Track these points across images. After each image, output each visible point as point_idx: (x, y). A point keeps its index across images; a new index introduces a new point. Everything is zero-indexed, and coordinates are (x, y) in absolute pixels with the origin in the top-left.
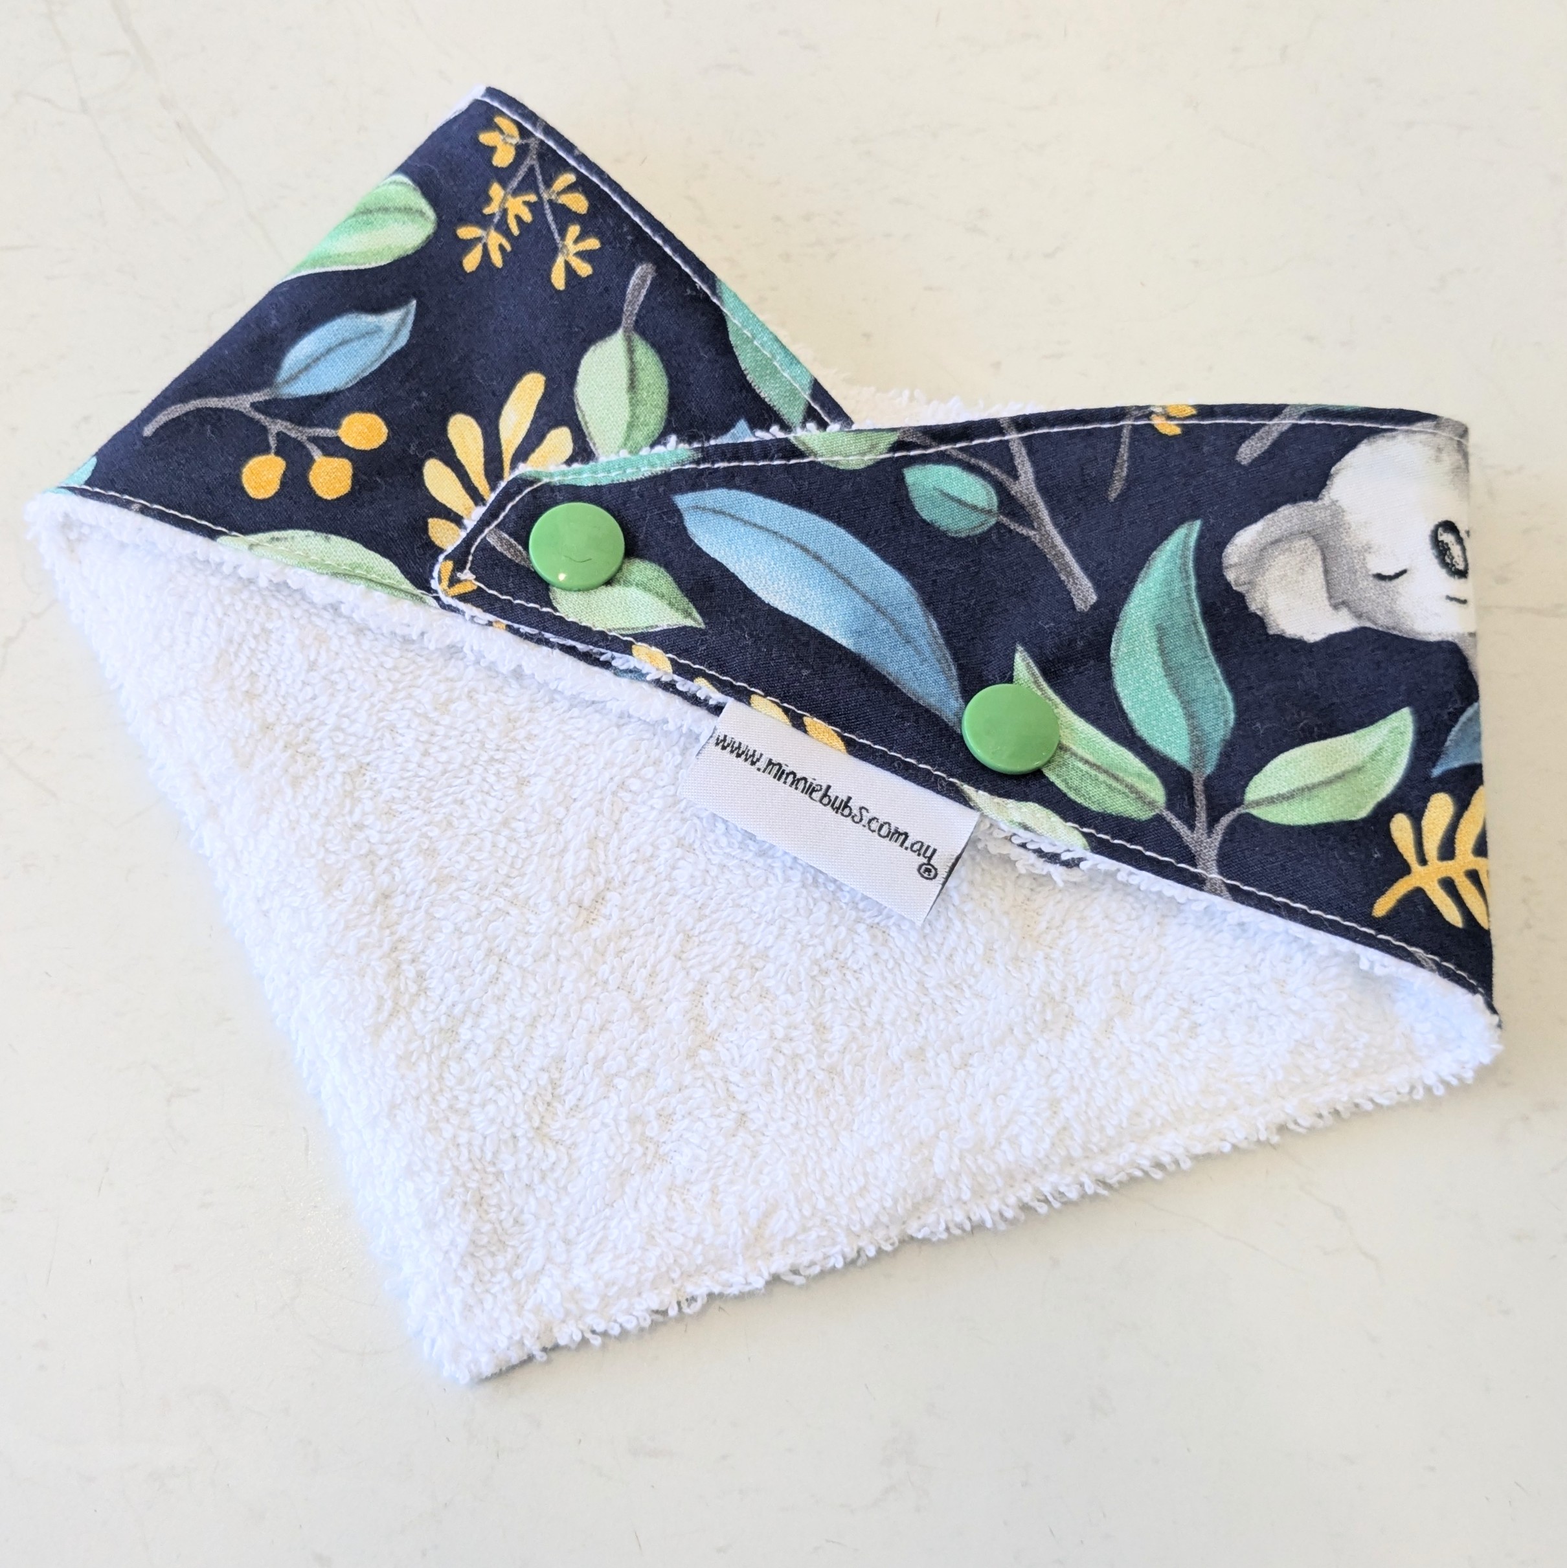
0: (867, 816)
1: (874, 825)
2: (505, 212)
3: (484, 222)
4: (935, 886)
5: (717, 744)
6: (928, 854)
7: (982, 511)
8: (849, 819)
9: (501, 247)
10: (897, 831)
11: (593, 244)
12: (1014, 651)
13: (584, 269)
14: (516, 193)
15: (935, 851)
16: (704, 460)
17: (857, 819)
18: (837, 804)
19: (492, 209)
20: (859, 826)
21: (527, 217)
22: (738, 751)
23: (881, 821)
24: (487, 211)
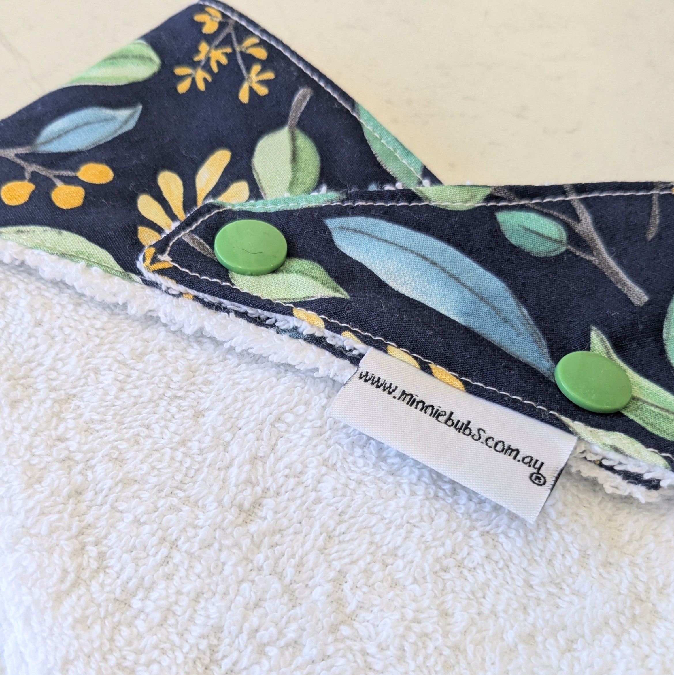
0: (484, 436)
1: (491, 443)
2: (208, 59)
3: (194, 65)
4: (545, 490)
5: (361, 378)
6: (538, 465)
7: (555, 241)
8: (470, 437)
9: (205, 80)
10: (509, 448)
11: (270, 75)
12: (590, 330)
13: (263, 91)
14: (217, 47)
15: (542, 464)
16: (348, 199)
17: (476, 437)
18: (459, 426)
19: (201, 57)
20: (478, 443)
21: (224, 61)
22: (377, 383)
23: (496, 440)
24: (196, 59)
